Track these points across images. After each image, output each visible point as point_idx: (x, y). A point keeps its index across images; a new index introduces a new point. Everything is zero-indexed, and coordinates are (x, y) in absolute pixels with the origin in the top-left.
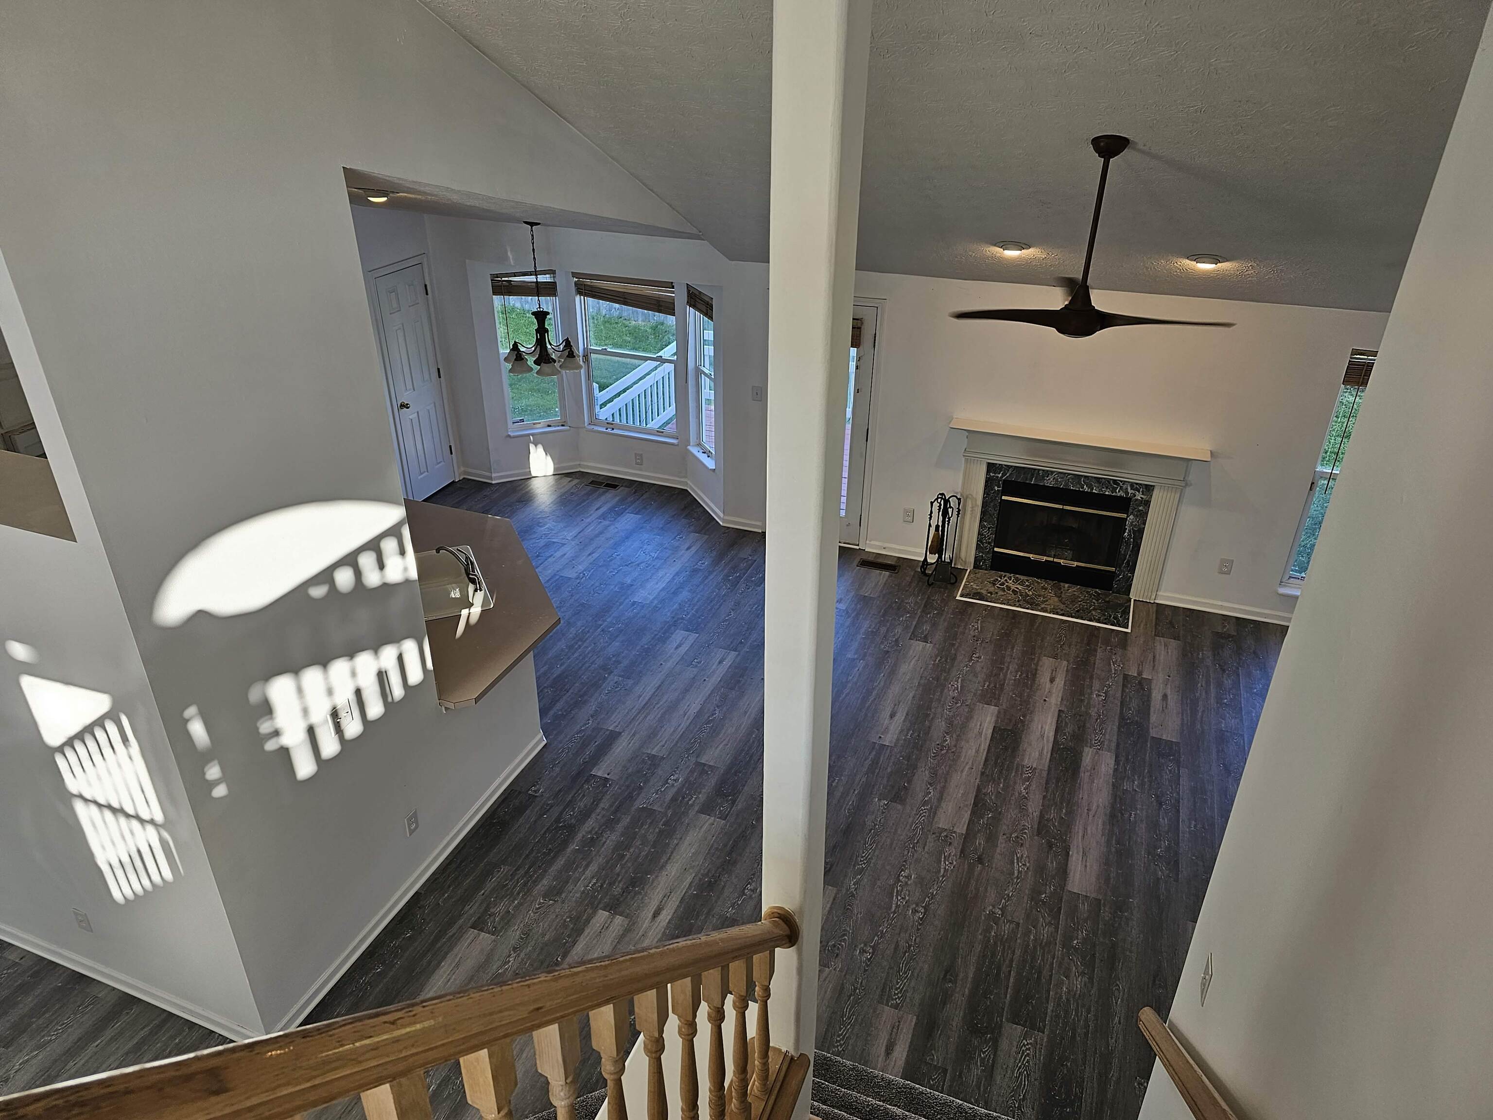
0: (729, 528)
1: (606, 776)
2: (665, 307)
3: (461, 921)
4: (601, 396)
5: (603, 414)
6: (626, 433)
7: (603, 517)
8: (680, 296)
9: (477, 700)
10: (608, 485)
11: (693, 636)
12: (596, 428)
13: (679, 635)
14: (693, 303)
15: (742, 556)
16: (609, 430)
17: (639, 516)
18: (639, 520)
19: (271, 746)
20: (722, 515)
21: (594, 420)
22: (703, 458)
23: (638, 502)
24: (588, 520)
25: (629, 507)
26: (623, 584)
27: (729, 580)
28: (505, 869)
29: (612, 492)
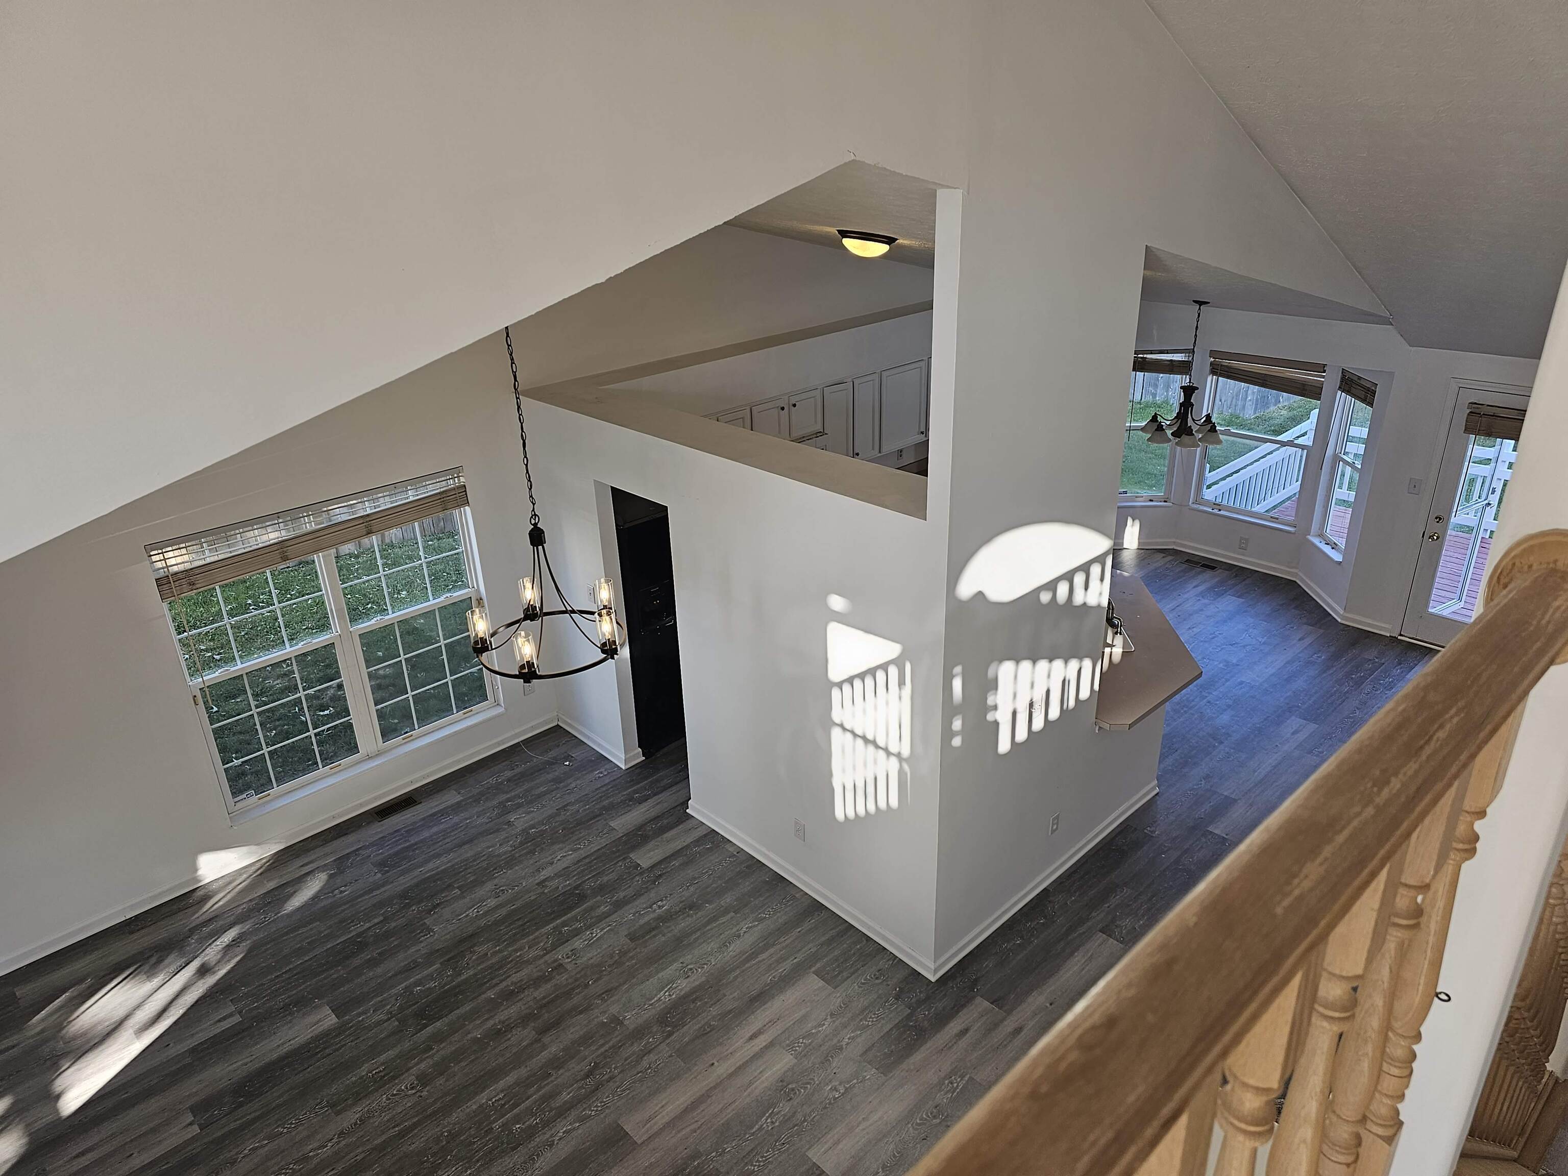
0: (1349, 626)
1: (1225, 836)
2: (1311, 391)
3: (1089, 924)
4: (1210, 477)
5: (1209, 494)
6: (1235, 516)
7: (1202, 595)
8: (1330, 380)
9: (1131, 726)
10: (1204, 566)
11: (1312, 727)
12: (1201, 508)
13: (1294, 722)
14: (1347, 389)
15: (1366, 657)
16: (1216, 511)
17: (1241, 600)
18: (1243, 603)
19: (990, 717)
20: (1342, 612)
21: (1199, 500)
22: (1327, 549)
23: (1240, 586)
24: (1186, 596)
25: (1230, 589)
26: (1228, 662)
27: (1352, 678)
28: (1127, 891)
29: (1209, 574)
